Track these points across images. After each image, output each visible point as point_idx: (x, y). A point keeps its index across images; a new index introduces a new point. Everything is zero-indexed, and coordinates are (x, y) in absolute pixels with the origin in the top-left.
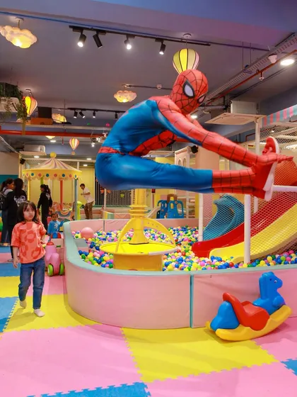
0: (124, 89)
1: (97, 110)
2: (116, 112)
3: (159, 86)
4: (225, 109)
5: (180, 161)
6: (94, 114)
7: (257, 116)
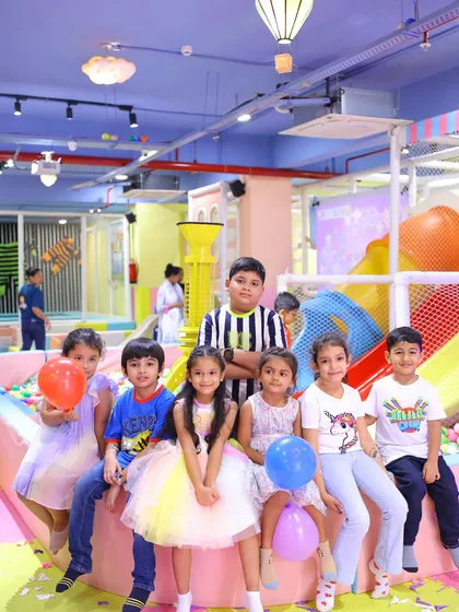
0: (105, 54)
1: (25, 98)
2: (71, 102)
3: (187, 50)
4: (328, 105)
5: (201, 212)
6: (18, 107)
7: (396, 121)
